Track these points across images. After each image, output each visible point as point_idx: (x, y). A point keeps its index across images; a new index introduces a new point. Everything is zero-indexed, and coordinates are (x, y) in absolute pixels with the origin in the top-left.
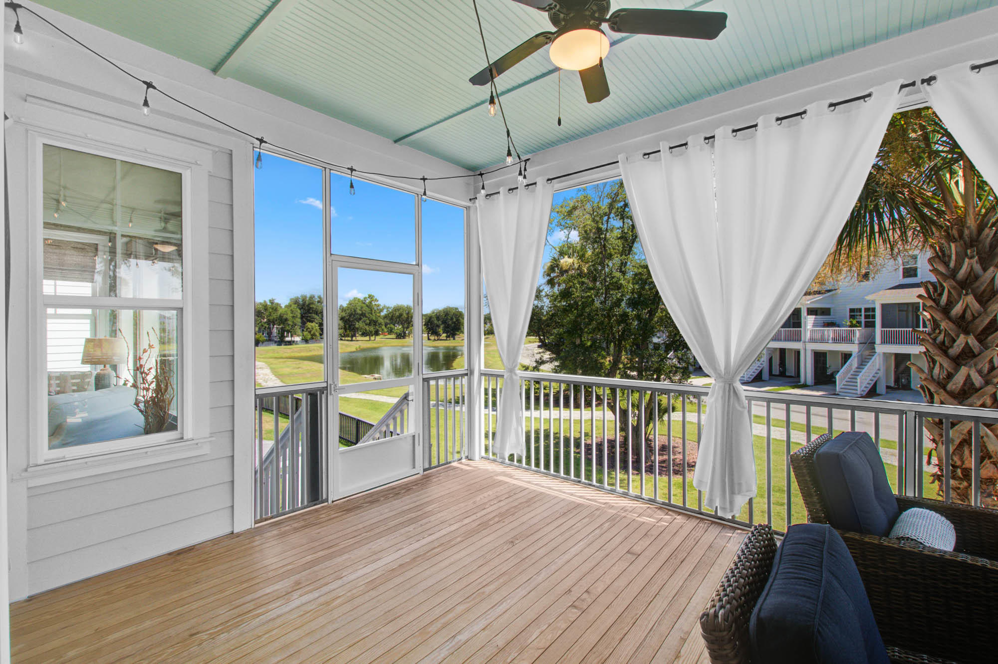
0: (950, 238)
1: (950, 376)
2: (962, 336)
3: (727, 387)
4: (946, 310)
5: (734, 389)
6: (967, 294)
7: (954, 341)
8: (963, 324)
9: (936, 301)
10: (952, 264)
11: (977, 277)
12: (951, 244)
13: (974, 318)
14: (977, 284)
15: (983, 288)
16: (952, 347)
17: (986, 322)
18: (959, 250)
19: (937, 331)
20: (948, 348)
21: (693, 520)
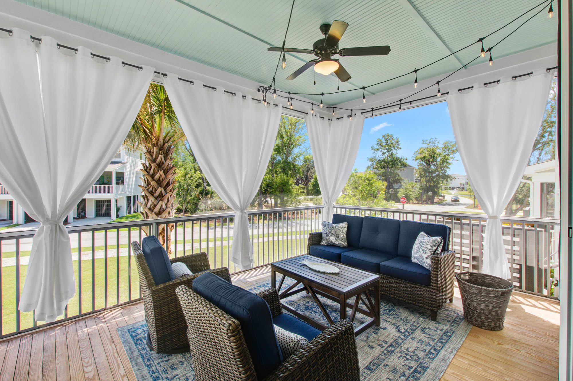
0: (154, 145)
1: (155, 206)
2: (160, 188)
3: (54, 226)
4: (153, 176)
5: (59, 226)
6: (161, 170)
7: (156, 190)
8: (159, 182)
9: (148, 173)
10: (154, 156)
11: (163, 164)
12: (154, 148)
13: (163, 180)
14: (163, 166)
15: (165, 168)
16: (155, 193)
17: (167, 182)
18: (157, 150)
19: (150, 186)
20: (154, 193)
21: (14, 341)
